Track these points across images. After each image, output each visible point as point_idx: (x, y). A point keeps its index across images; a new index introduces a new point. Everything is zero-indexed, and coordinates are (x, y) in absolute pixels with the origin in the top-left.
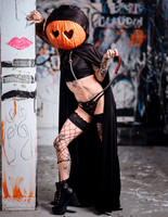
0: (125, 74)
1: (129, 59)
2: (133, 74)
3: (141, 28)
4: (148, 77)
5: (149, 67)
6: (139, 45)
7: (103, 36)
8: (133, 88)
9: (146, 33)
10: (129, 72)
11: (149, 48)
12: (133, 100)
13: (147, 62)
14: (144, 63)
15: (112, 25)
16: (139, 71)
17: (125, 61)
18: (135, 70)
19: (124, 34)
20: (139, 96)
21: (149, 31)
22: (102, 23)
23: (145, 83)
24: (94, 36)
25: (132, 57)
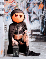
0: (37, 18)
1: (38, 13)
2: (40, 18)
3: (42, 3)
4: (45, 19)
5: (45, 16)
6: (42, 9)
7: (30, 6)
8: (40, 23)
9: (44, 5)
10: (38, 17)
11: (45, 10)
12: (40, 27)
13: (44, 14)
14: (43, 14)
15: (33, 2)
16: (42, 17)
17: (37, 14)
18: (40, 17)
19: (37, 5)
20: (42, 25)
21: (45, 4)
22: (29, 1)
23: (44, 21)
24: (27, 6)
25: (39, 13)
